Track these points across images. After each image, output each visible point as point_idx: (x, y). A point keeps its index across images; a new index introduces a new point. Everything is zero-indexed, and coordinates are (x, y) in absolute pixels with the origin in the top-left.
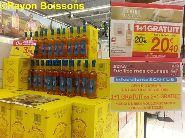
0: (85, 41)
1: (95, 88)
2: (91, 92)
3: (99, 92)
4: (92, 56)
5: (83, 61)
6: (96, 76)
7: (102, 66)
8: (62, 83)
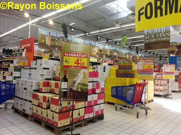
0: (131, 66)
1: (134, 76)
2: (133, 77)
3: (135, 77)
4: (133, 69)
5: (131, 70)
6: (134, 74)
7: (136, 71)
8: (127, 75)
